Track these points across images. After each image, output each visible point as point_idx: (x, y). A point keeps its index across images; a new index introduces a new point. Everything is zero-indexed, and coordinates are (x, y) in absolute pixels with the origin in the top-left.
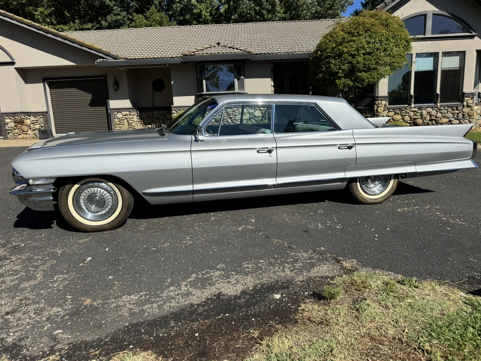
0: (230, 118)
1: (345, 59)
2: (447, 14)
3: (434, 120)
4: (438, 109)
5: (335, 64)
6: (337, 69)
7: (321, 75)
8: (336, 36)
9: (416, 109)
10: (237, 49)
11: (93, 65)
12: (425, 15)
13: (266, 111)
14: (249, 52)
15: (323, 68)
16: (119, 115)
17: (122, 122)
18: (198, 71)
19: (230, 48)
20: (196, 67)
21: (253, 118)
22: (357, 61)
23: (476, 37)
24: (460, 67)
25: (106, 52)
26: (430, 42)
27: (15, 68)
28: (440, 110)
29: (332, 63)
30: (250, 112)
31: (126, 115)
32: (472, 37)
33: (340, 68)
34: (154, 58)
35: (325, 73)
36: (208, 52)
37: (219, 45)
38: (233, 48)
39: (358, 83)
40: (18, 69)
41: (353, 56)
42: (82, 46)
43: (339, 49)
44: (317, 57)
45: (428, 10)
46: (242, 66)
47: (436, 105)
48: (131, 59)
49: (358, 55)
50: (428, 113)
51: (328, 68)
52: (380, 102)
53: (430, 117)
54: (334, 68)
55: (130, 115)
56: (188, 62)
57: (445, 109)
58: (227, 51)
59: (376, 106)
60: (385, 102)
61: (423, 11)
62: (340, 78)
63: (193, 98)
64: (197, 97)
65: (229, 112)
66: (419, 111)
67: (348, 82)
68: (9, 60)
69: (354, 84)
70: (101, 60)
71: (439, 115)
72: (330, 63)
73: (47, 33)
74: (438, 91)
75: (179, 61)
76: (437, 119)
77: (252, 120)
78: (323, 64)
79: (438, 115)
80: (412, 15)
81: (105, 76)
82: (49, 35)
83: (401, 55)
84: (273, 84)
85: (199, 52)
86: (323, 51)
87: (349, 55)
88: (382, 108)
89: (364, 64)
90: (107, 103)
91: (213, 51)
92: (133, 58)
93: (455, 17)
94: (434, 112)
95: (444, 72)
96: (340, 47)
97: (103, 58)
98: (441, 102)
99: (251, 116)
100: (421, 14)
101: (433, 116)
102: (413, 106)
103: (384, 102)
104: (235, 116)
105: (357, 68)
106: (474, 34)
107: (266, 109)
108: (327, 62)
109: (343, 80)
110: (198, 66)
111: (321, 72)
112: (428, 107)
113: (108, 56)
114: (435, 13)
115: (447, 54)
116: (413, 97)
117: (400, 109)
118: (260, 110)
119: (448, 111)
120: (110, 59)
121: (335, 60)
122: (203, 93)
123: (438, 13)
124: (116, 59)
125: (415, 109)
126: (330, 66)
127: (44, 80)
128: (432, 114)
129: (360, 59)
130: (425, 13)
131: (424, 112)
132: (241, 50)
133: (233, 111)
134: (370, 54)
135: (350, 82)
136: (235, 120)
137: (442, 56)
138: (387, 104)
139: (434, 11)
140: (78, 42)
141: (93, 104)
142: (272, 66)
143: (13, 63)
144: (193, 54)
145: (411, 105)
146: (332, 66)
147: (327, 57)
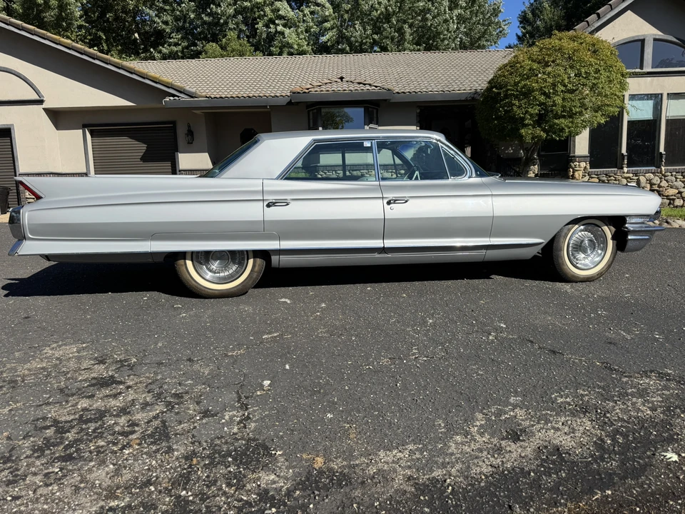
1: (536, 99)
2: (675, 40)
3: (657, 190)
4: (663, 175)
5: (519, 107)
6: (522, 114)
8: (521, 67)
9: (631, 175)
10: (370, 85)
11: (159, 106)
12: (643, 41)
14: (389, 90)
15: (500, 112)
18: (311, 117)
19: (359, 83)
20: (309, 112)
22: (554, 101)
25: (179, 87)
26: (649, 79)
27: (45, 110)
28: (665, 176)
29: (514, 105)
33: (527, 112)
34: (249, 97)
35: (504, 119)
36: (328, 89)
37: (342, 81)
38: (365, 84)
39: (554, 133)
40: (47, 111)
41: (547, 96)
42: (144, 78)
43: (526, 85)
44: (492, 96)
45: (646, 33)
46: (375, 111)
47: (659, 170)
48: (215, 98)
49: (554, 94)
50: (647, 180)
51: (509, 111)
52: (578, 164)
53: (651, 187)
54: (519, 112)
56: (298, 103)
57: (672, 175)
58: (356, 88)
59: (571, 170)
60: (585, 163)
61: (640, 34)
62: (526, 127)
66: (634, 178)
67: (538, 132)
68: (35, 97)
69: (548, 135)
70: (172, 98)
71: (664, 184)
72: (510, 104)
73: (94, 59)
74: (662, 150)
75: (284, 102)
76: (661, 189)
78: (500, 107)
79: (662, 184)
80: (624, 39)
81: (174, 123)
82: (97, 62)
83: (616, 95)
85: (316, 89)
86: (501, 88)
87: (542, 94)
88: (581, 173)
89: (563, 107)
90: (175, 159)
91: (335, 87)
92: (218, 96)
94: (656, 180)
95: (669, 122)
96: (527, 82)
97: (174, 96)
98: (666, 165)
100: (637, 38)
101: (655, 184)
102: (626, 170)
103: (583, 164)
105: (552, 112)
108: (506, 103)
109: (531, 130)
110: (311, 110)
111: (498, 118)
112: (648, 172)
113: (181, 92)
114: (657, 37)
115: (674, 96)
116: (626, 157)
117: (606, 175)
119: (676, 178)
120: (184, 98)
121: (520, 100)
123: (660, 37)
124: (192, 97)
125: (628, 175)
126: (512, 109)
127: (84, 126)
128: (654, 181)
129: (558, 100)
130: (642, 38)
131: (642, 179)
132: (376, 87)
134: (572, 91)
135: (542, 133)
137: (668, 100)
138: (588, 167)
139: (655, 35)
140: (138, 72)
142: (418, 111)
143: (40, 102)
144: (307, 91)
145: (622, 168)
146: (515, 108)
147: (506, 96)
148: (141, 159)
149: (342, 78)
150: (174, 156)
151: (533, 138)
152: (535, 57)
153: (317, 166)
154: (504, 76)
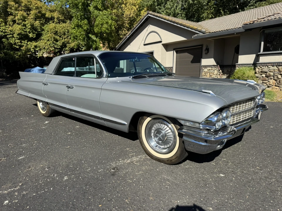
11: (191, 39)
16: (206, 70)
17: (206, 74)
25: (200, 30)
27: (162, 44)
31: (209, 70)
34: (227, 30)
55: (212, 70)
65: (281, 70)
68: (160, 40)
70: (196, 35)
73: (174, 23)
81: (202, 45)
90: (200, 61)
92: (214, 32)
97: (198, 34)
113: (200, 32)
120: (201, 34)
124: (204, 34)
127: (174, 49)
141: (193, 61)
143: (161, 42)
148: (191, 62)
150: (200, 60)
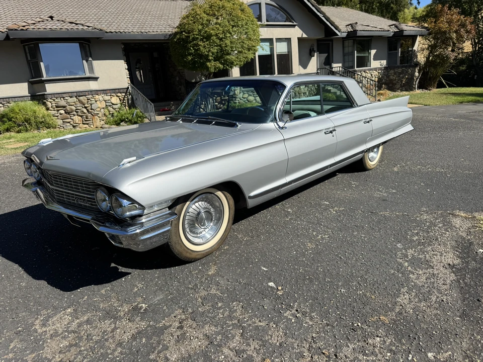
0: (86, 108)
1: (214, 42)
2: (275, 5)
5: (204, 47)
6: (207, 52)
7: (190, 58)
8: (200, 18)
10: (83, 25)
12: (260, 4)
13: (125, 97)
14: (101, 30)
15: (191, 50)
18: (27, 51)
19: (71, 23)
20: (24, 46)
21: (110, 106)
22: (226, 44)
23: (296, 26)
24: (288, 52)
26: (266, 28)
29: (200, 45)
30: (105, 100)
32: (294, 26)
33: (210, 50)
35: (195, 55)
36: (40, 27)
37: (52, 20)
38: (77, 24)
39: (228, 65)
41: (221, 39)
43: (206, 31)
44: (183, 39)
46: (87, 46)
49: (224, 38)
51: (197, 50)
54: (204, 51)
58: (70, 27)
62: (210, 61)
63: (26, 85)
64: (31, 84)
65: (83, 101)
67: (218, 64)
69: (224, 66)
72: (197, 45)
75: (2, 37)
77: (109, 108)
78: (191, 47)
80: (250, 2)
84: (127, 67)
86: (189, 33)
87: (217, 38)
93: (281, 8)
95: (278, 56)
96: (207, 29)
99: (107, 104)
100: (257, 2)
104: (91, 104)
105: (225, 51)
106: (295, 23)
107: (124, 94)
108: (195, 44)
109: (213, 63)
110: (26, 45)
111: (190, 54)
114: (267, 3)
115: (279, 40)
118: (117, 96)
121: (204, 42)
122: (43, 79)
126: (199, 48)
130: (259, 2)
132: (88, 27)
133: (88, 100)
135: (220, 65)
136: (91, 109)
137: (276, 42)
142: (123, 46)
144: (24, 28)
146: (201, 48)
147: (194, 39)
149: (51, 17)
151: (215, 69)
152: (208, 12)
153: (44, 94)
154: (189, 24)
